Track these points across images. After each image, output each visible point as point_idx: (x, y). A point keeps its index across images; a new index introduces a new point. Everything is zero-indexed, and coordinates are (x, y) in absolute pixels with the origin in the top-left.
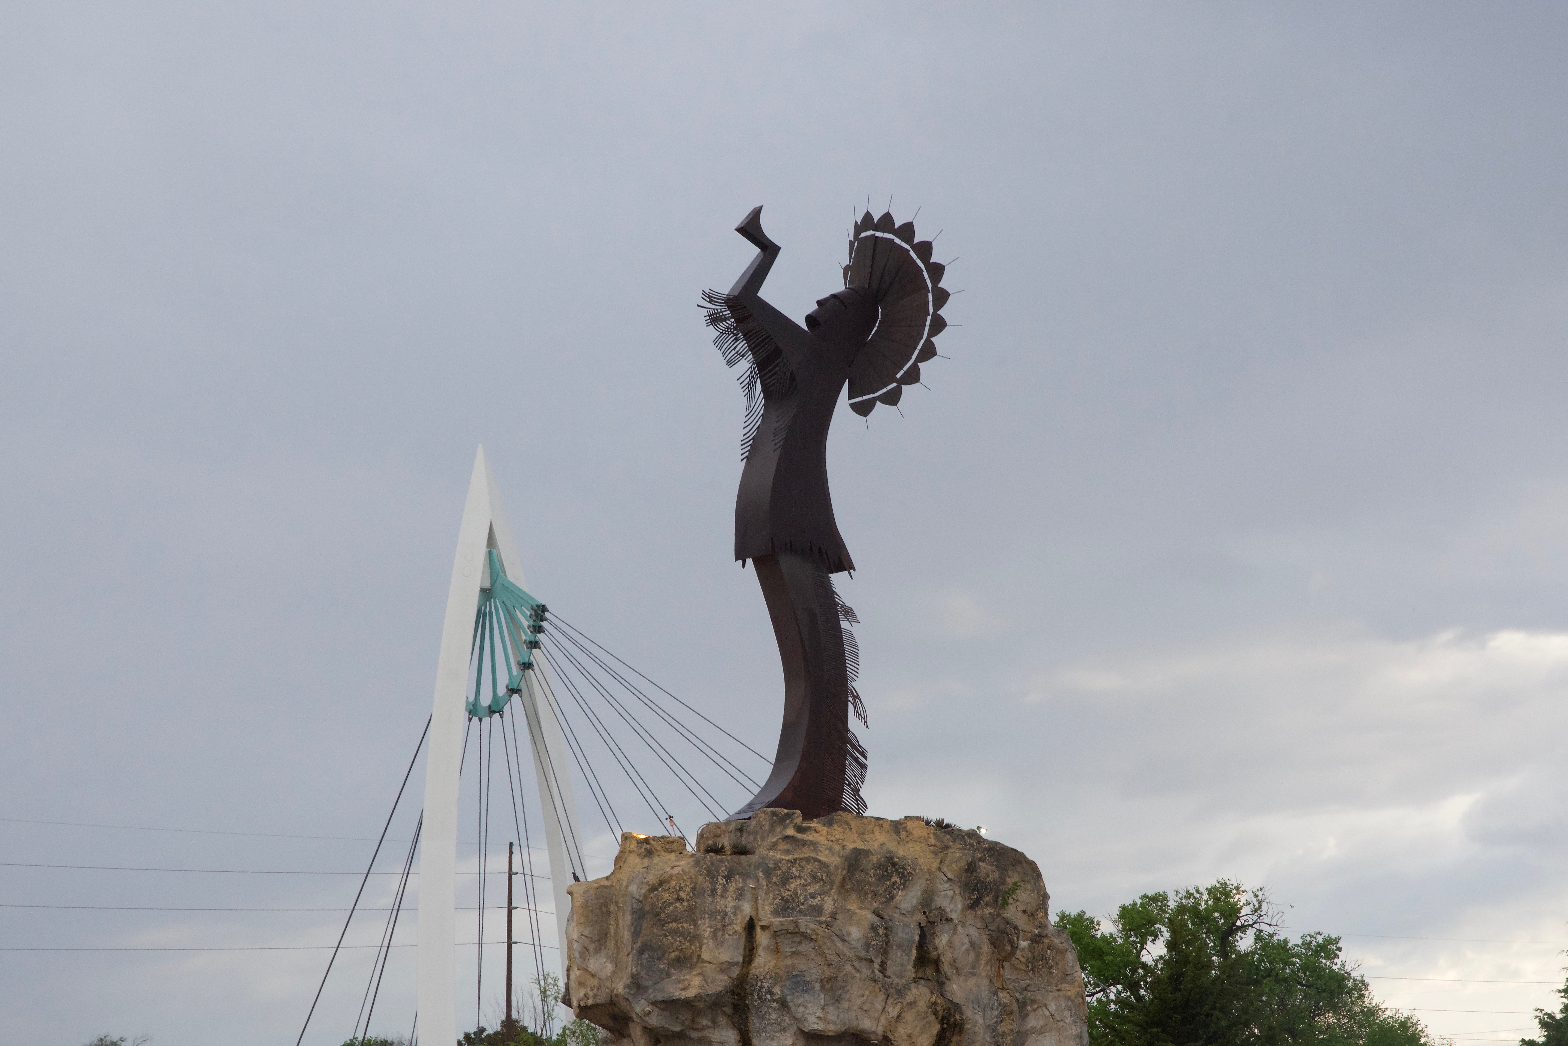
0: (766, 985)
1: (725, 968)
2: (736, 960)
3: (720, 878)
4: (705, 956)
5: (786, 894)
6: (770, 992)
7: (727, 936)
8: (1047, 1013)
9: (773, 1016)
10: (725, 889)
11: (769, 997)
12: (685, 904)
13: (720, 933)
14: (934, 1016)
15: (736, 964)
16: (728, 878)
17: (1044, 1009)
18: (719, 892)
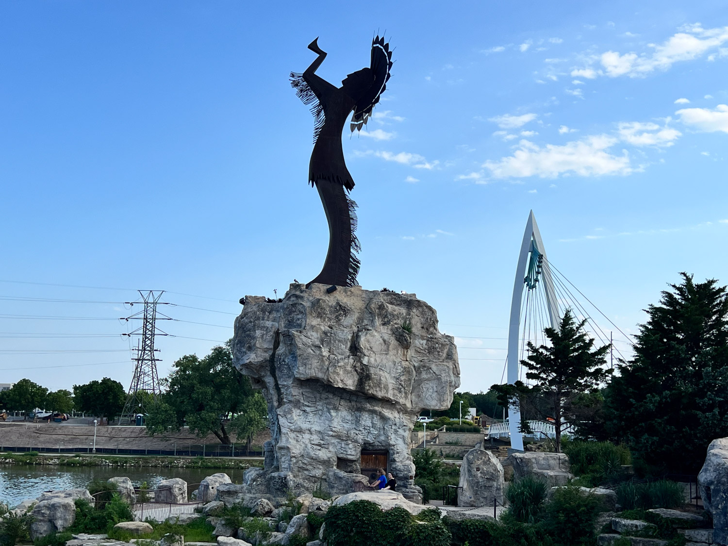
0: (282, 358)
1: (266, 350)
2: (270, 347)
3: (267, 313)
4: (258, 345)
5: (290, 319)
6: (284, 361)
7: (267, 337)
8: (432, 372)
9: (285, 371)
10: (268, 317)
11: (283, 363)
12: (252, 323)
13: (265, 336)
14: (355, 372)
15: (271, 349)
16: (270, 313)
17: (430, 370)
18: (266, 318)
